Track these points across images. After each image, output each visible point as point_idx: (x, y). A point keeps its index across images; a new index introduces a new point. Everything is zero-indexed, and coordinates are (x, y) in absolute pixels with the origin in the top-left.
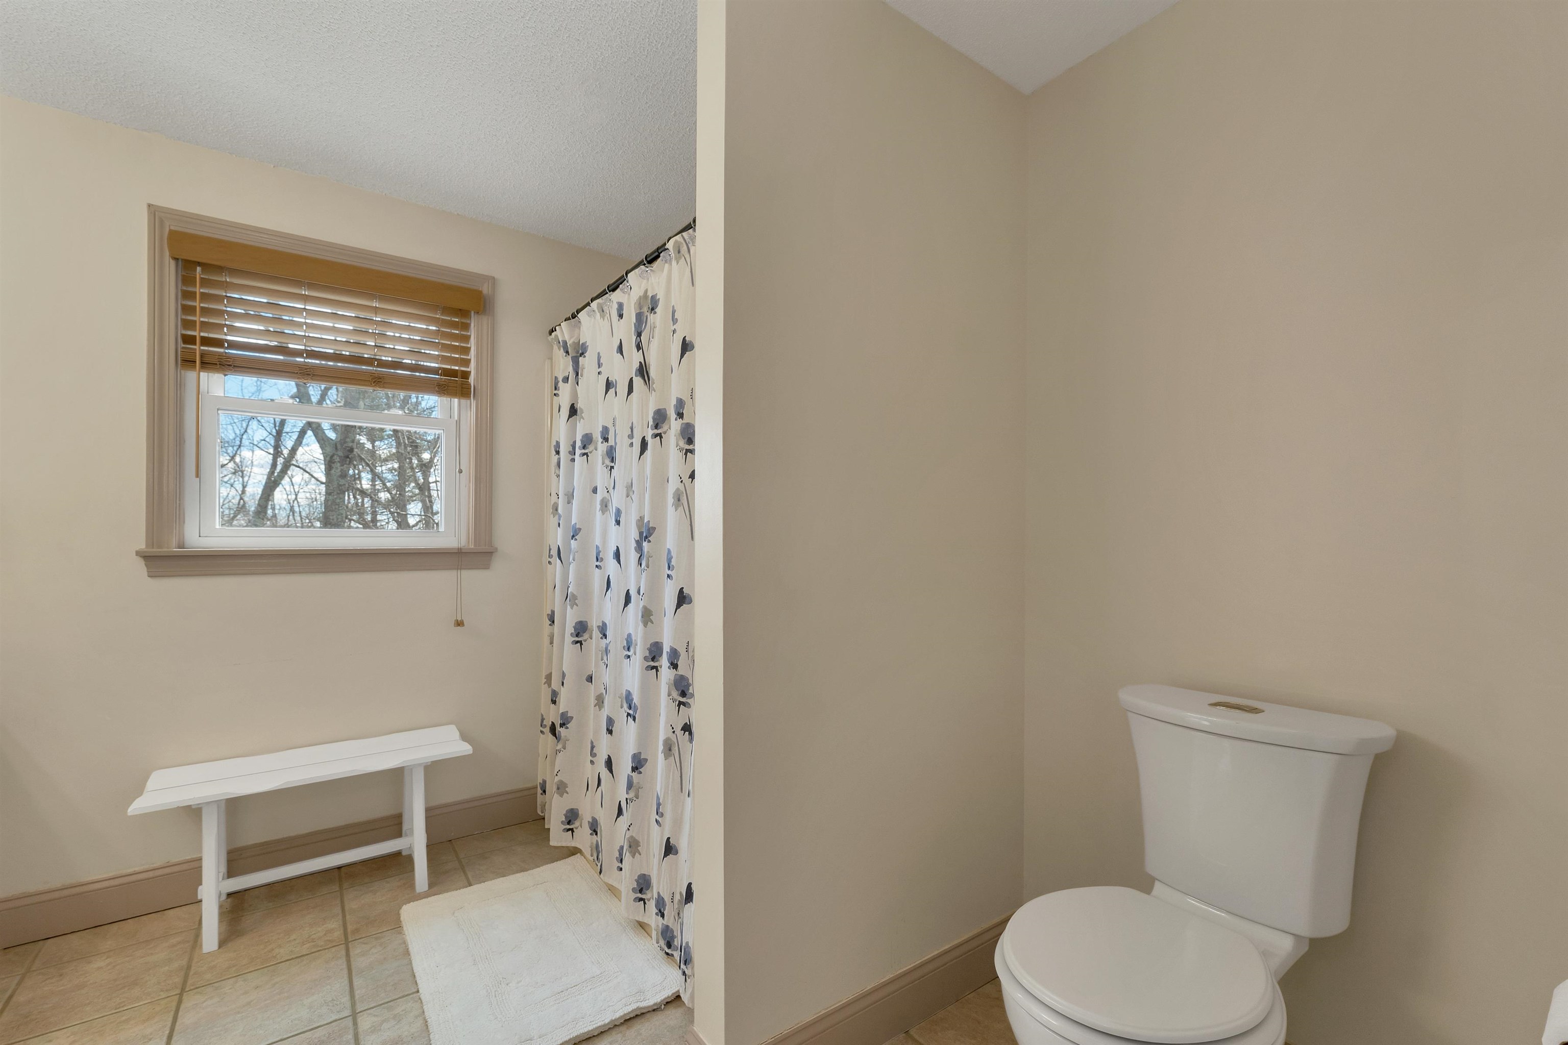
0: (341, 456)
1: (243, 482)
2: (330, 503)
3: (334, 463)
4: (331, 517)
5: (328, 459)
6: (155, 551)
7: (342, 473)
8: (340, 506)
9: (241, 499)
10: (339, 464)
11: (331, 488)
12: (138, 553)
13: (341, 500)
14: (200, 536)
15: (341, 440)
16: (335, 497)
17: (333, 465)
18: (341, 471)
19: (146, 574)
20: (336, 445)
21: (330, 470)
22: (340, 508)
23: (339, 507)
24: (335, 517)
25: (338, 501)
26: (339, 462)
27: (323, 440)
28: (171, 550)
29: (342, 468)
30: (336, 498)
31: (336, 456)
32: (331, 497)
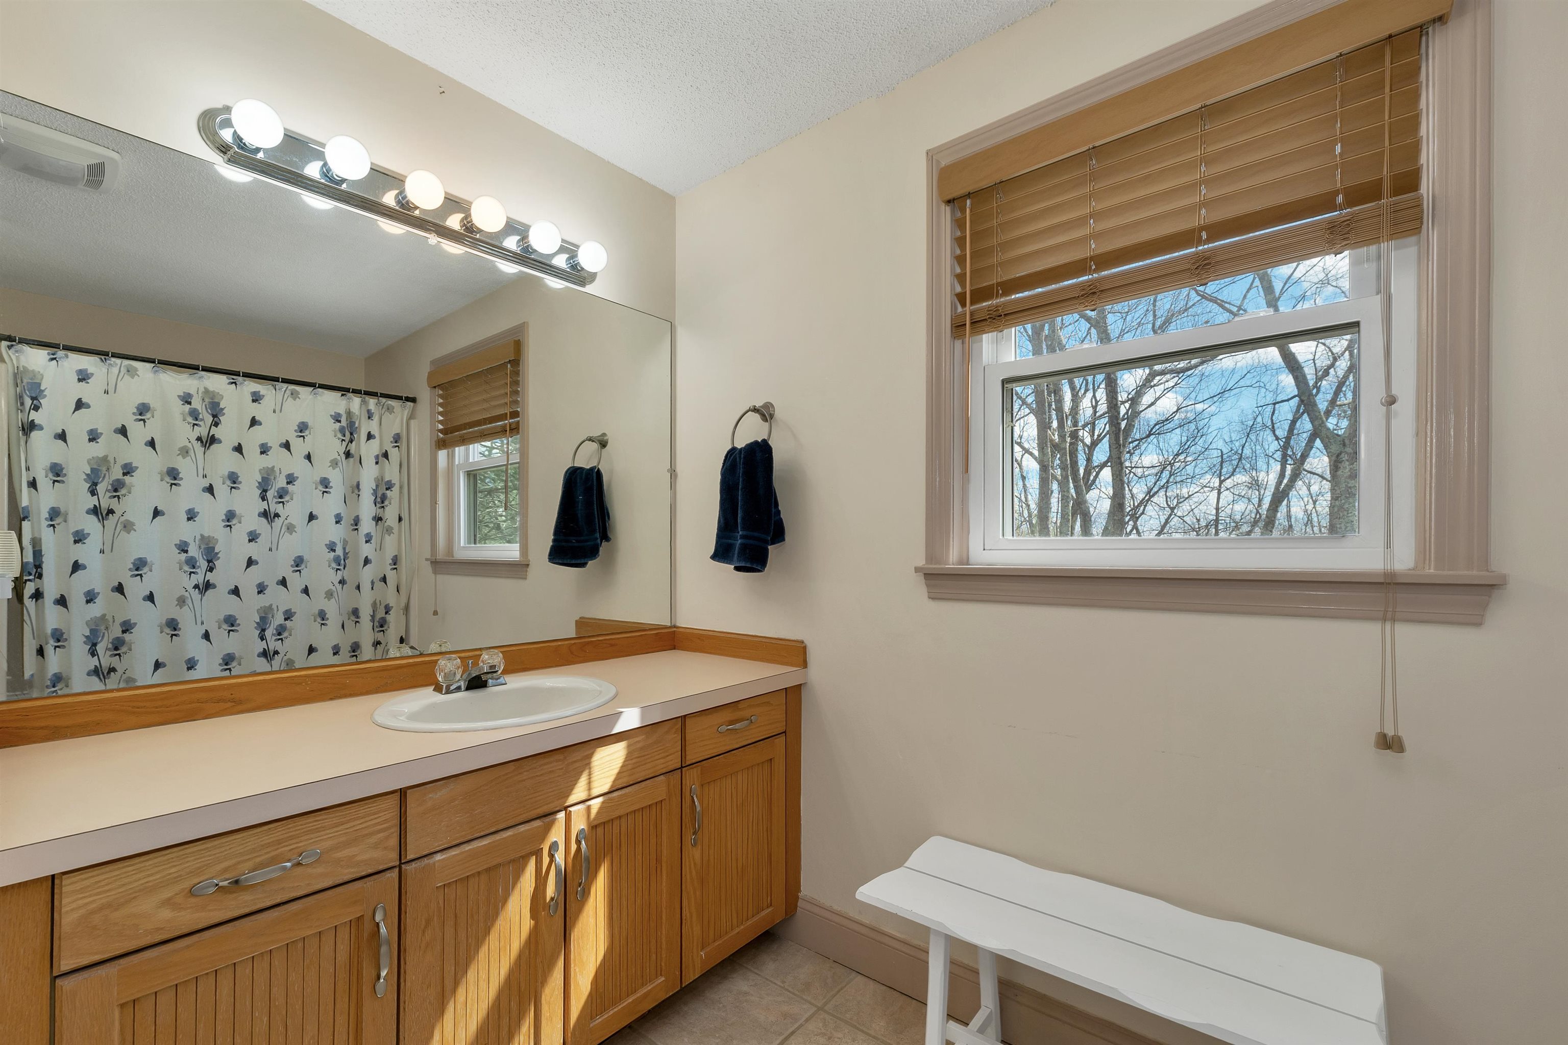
0: (1351, 454)
1: (1259, 495)
2: (1336, 509)
3: (1341, 462)
4: (1338, 526)
5: (1334, 458)
6: (934, 567)
7: (1351, 473)
8: (1350, 512)
9: (1258, 512)
10: (1347, 463)
11: (1338, 492)
12: (917, 570)
13: (1351, 505)
14: (984, 550)
15: (1350, 434)
16: (1343, 501)
17: (1339, 465)
18: (1349, 471)
19: (926, 595)
20: (1343, 441)
21: (1336, 471)
22: (1350, 515)
23: (1348, 514)
24: (1343, 525)
25: (1346, 506)
26: (1347, 460)
27: (1327, 437)
28: (942, 566)
29: (1351, 466)
30: (1344, 503)
31: (1343, 454)
32: (1337, 503)
